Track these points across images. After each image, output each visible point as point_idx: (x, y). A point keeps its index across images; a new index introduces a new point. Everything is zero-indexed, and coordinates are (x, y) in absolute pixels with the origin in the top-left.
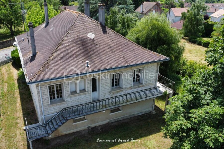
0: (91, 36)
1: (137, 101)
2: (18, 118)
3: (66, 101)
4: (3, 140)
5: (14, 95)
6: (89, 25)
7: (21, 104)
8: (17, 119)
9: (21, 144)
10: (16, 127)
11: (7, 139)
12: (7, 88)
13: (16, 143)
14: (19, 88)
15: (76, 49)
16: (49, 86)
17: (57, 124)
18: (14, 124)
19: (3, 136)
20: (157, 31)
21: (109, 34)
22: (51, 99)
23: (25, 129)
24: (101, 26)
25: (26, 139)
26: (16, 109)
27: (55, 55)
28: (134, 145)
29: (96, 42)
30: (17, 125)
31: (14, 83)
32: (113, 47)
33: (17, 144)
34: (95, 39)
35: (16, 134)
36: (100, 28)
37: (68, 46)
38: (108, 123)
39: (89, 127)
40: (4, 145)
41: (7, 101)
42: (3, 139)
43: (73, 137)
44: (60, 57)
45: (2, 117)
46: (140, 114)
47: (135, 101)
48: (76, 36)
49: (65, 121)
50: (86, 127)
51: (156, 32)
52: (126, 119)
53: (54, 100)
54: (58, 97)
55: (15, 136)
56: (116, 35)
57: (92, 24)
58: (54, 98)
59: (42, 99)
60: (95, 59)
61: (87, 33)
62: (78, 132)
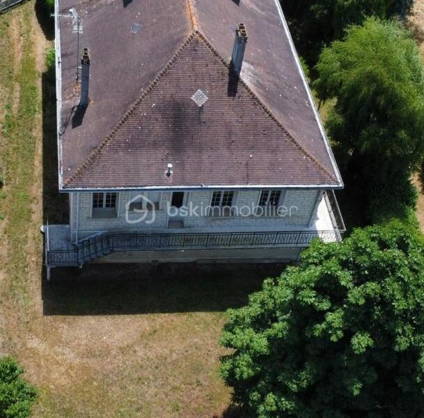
0: (200, 98)
1: (253, 247)
2: (34, 198)
3: (120, 217)
4: (5, 243)
5: (31, 130)
6: (204, 70)
7: (42, 161)
8: (31, 202)
9: (33, 259)
10: (29, 220)
11: (11, 242)
12: (18, 100)
13: (25, 255)
14: (44, 110)
15: (158, 128)
16: (94, 193)
17: (96, 252)
18: (25, 213)
19: (5, 233)
20: (373, 87)
21: (239, 98)
22: (95, 206)
23: (42, 230)
24: (229, 75)
25: (42, 251)
26: (32, 173)
27: (117, 137)
28: (218, 321)
29: (204, 117)
30: (30, 216)
31: (35, 88)
32: (236, 135)
33: (26, 257)
34: (205, 110)
35: (27, 237)
36: (227, 79)
37: (146, 118)
38: (194, 263)
39: (156, 261)
40: (5, 252)
41: (16, 146)
42: (4, 240)
43: (122, 272)
44: (125, 143)
45: (4, 188)
46: (267, 262)
47: (249, 247)
48: (168, 96)
49: (108, 252)
50: (150, 260)
51: (369, 91)
52: (233, 264)
53: (101, 209)
54: (107, 206)
55: (25, 241)
56: (255, 104)
57: (210, 66)
58: (101, 206)
59: (80, 208)
60: (188, 157)
61: (193, 91)
62: (133, 264)
